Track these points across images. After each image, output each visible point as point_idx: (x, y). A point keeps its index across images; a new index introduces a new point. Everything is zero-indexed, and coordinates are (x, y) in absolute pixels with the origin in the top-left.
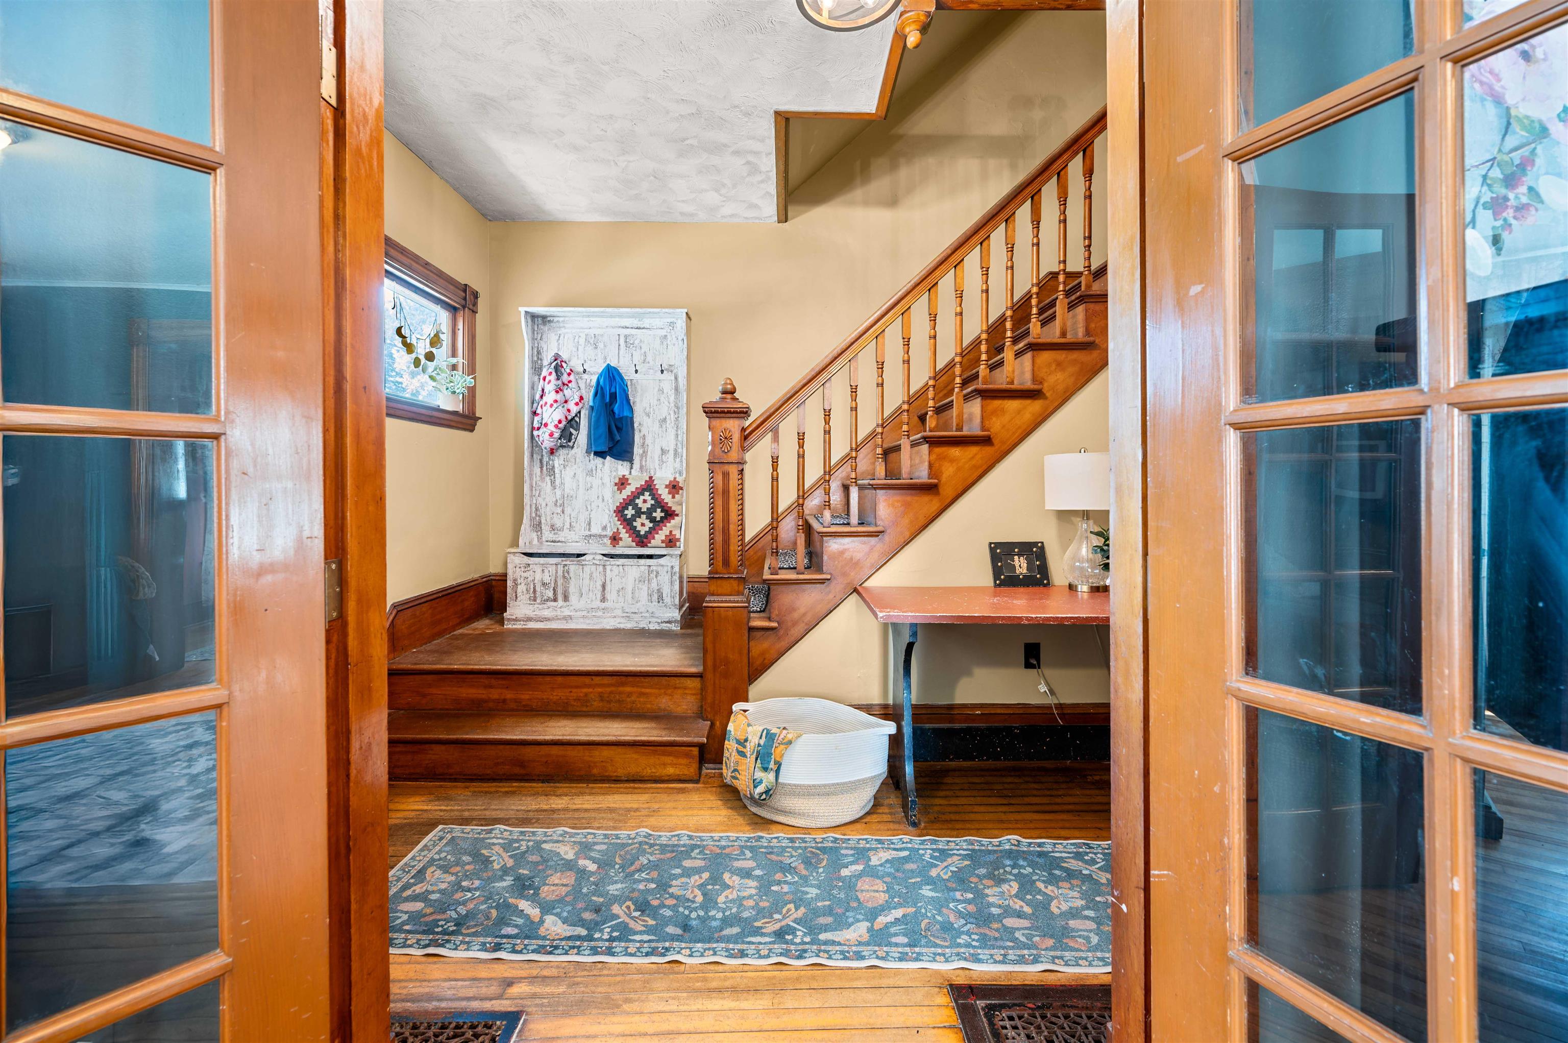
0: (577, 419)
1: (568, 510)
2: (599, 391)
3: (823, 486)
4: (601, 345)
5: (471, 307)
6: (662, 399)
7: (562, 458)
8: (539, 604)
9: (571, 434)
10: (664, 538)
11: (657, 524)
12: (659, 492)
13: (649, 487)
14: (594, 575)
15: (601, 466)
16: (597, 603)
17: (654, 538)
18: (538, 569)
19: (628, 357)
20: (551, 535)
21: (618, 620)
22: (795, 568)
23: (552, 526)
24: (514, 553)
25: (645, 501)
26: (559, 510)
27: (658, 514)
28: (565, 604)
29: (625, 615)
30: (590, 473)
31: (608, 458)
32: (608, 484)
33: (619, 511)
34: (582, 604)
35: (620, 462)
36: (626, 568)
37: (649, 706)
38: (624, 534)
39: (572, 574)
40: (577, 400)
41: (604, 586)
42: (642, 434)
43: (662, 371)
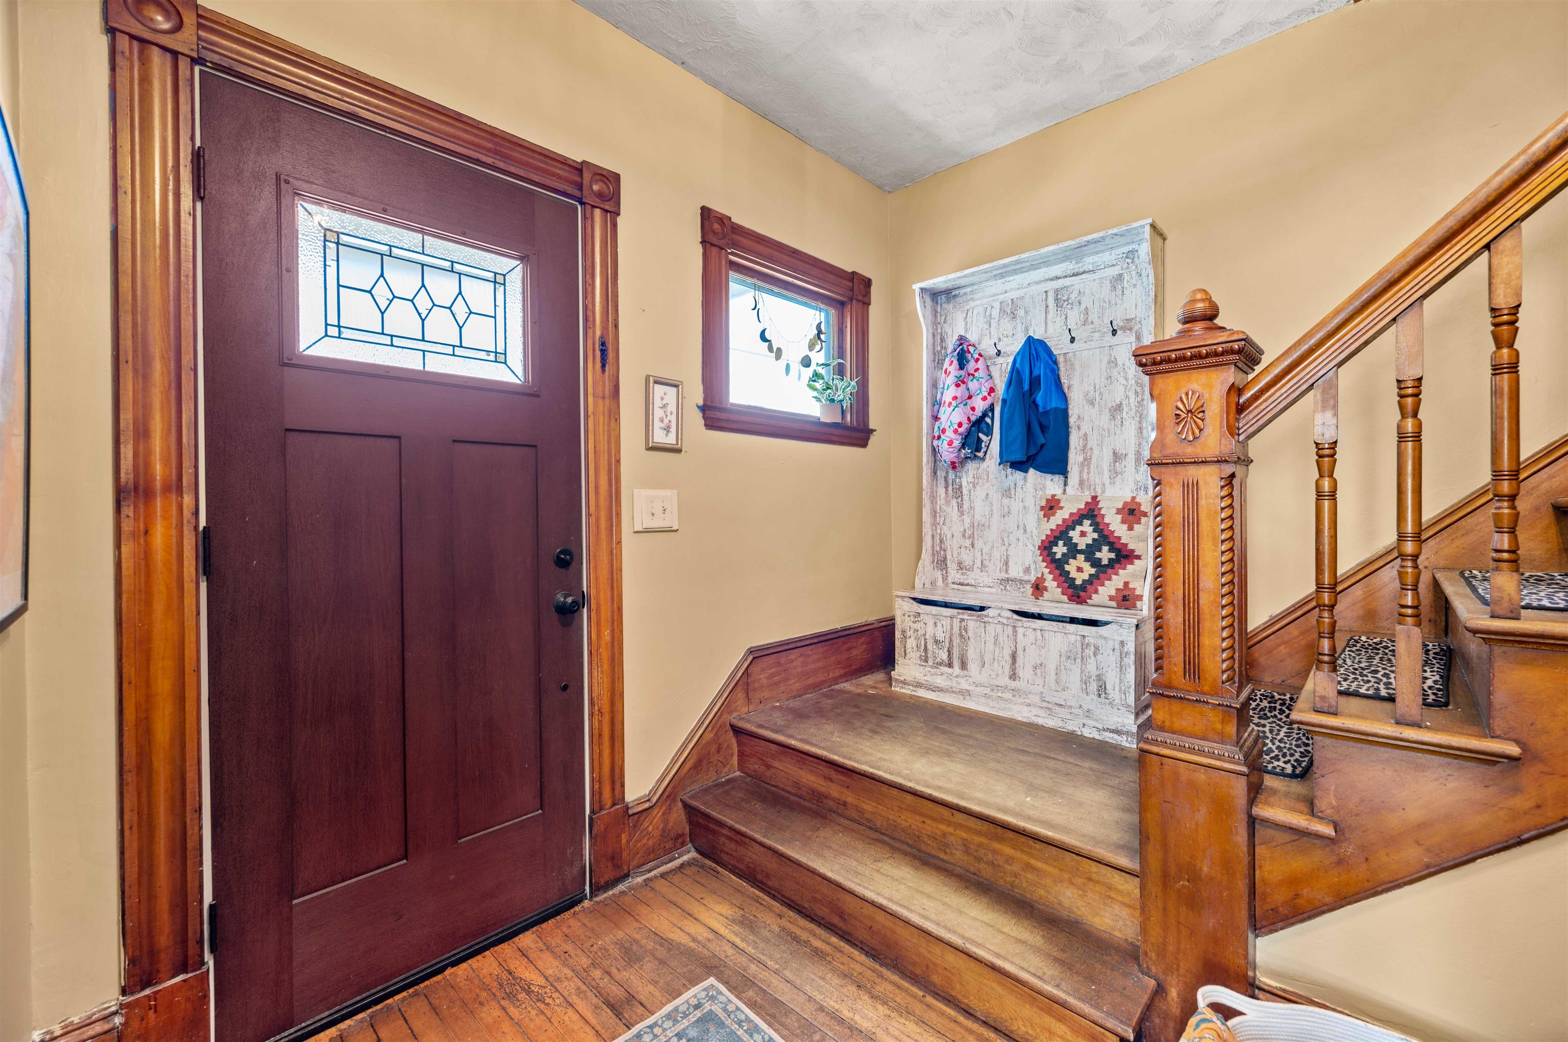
0: (988, 420)
1: (979, 544)
2: (1015, 376)
3: (1491, 510)
4: (1021, 313)
5: (860, 298)
6: (1115, 373)
7: (971, 474)
8: (931, 667)
9: (979, 441)
10: (1113, 593)
11: (1103, 571)
12: (1106, 520)
13: (1091, 512)
14: (1000, 639)
15: (1022, 483)
16: (1005, 680)
17: (1096, 592)
18: (931, 623)
19: (1060, 321)
20: (958, 576)
21: (1035, 711)
22: (1391, 699)
23: (960, 563)
24: (903, 597)
25: (1083, 534)
26: (968, 543)
27: (1105, 555)
28: (962, 673)
29: (1045, 705)
30: (1007, 493)
31: (1032, 471)
32: (1032, 507)
33: (1045, 548)
34: (983, 678)
35: (1049, 476)
36: (1046, 634)
37: (1042, 892)
38: (1050, 583)
39: (970, 633)
40: (986, 394)
41: (1014, 657)
42: (1082, 432)
43: (1114, 332)
